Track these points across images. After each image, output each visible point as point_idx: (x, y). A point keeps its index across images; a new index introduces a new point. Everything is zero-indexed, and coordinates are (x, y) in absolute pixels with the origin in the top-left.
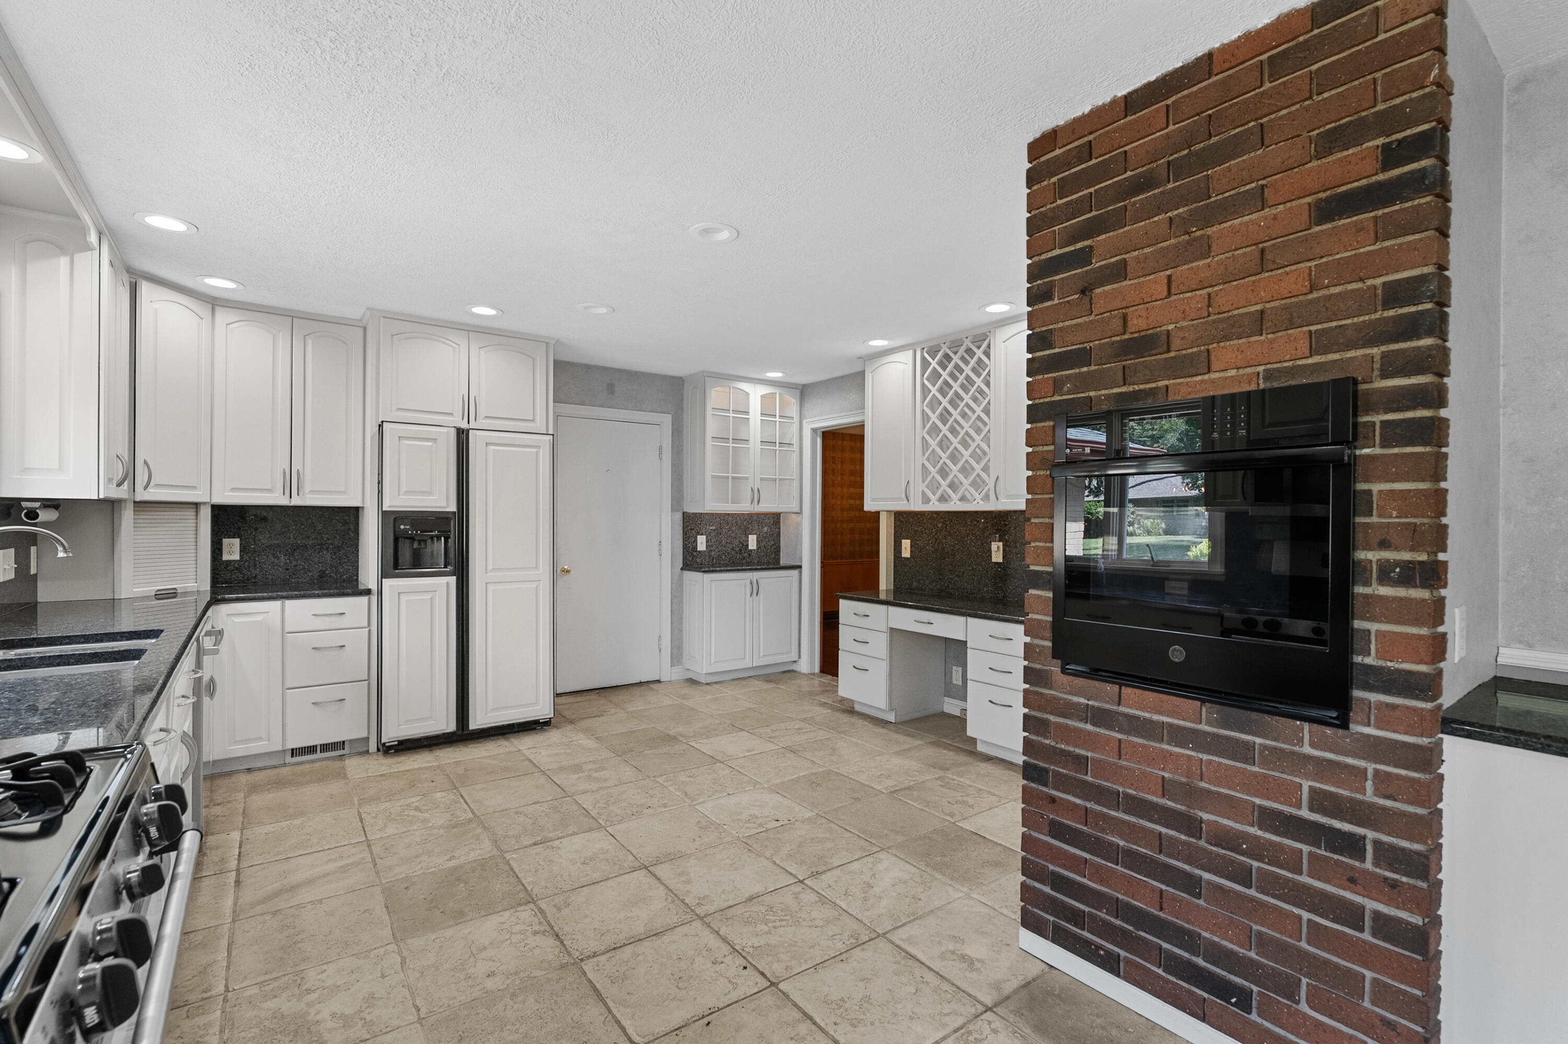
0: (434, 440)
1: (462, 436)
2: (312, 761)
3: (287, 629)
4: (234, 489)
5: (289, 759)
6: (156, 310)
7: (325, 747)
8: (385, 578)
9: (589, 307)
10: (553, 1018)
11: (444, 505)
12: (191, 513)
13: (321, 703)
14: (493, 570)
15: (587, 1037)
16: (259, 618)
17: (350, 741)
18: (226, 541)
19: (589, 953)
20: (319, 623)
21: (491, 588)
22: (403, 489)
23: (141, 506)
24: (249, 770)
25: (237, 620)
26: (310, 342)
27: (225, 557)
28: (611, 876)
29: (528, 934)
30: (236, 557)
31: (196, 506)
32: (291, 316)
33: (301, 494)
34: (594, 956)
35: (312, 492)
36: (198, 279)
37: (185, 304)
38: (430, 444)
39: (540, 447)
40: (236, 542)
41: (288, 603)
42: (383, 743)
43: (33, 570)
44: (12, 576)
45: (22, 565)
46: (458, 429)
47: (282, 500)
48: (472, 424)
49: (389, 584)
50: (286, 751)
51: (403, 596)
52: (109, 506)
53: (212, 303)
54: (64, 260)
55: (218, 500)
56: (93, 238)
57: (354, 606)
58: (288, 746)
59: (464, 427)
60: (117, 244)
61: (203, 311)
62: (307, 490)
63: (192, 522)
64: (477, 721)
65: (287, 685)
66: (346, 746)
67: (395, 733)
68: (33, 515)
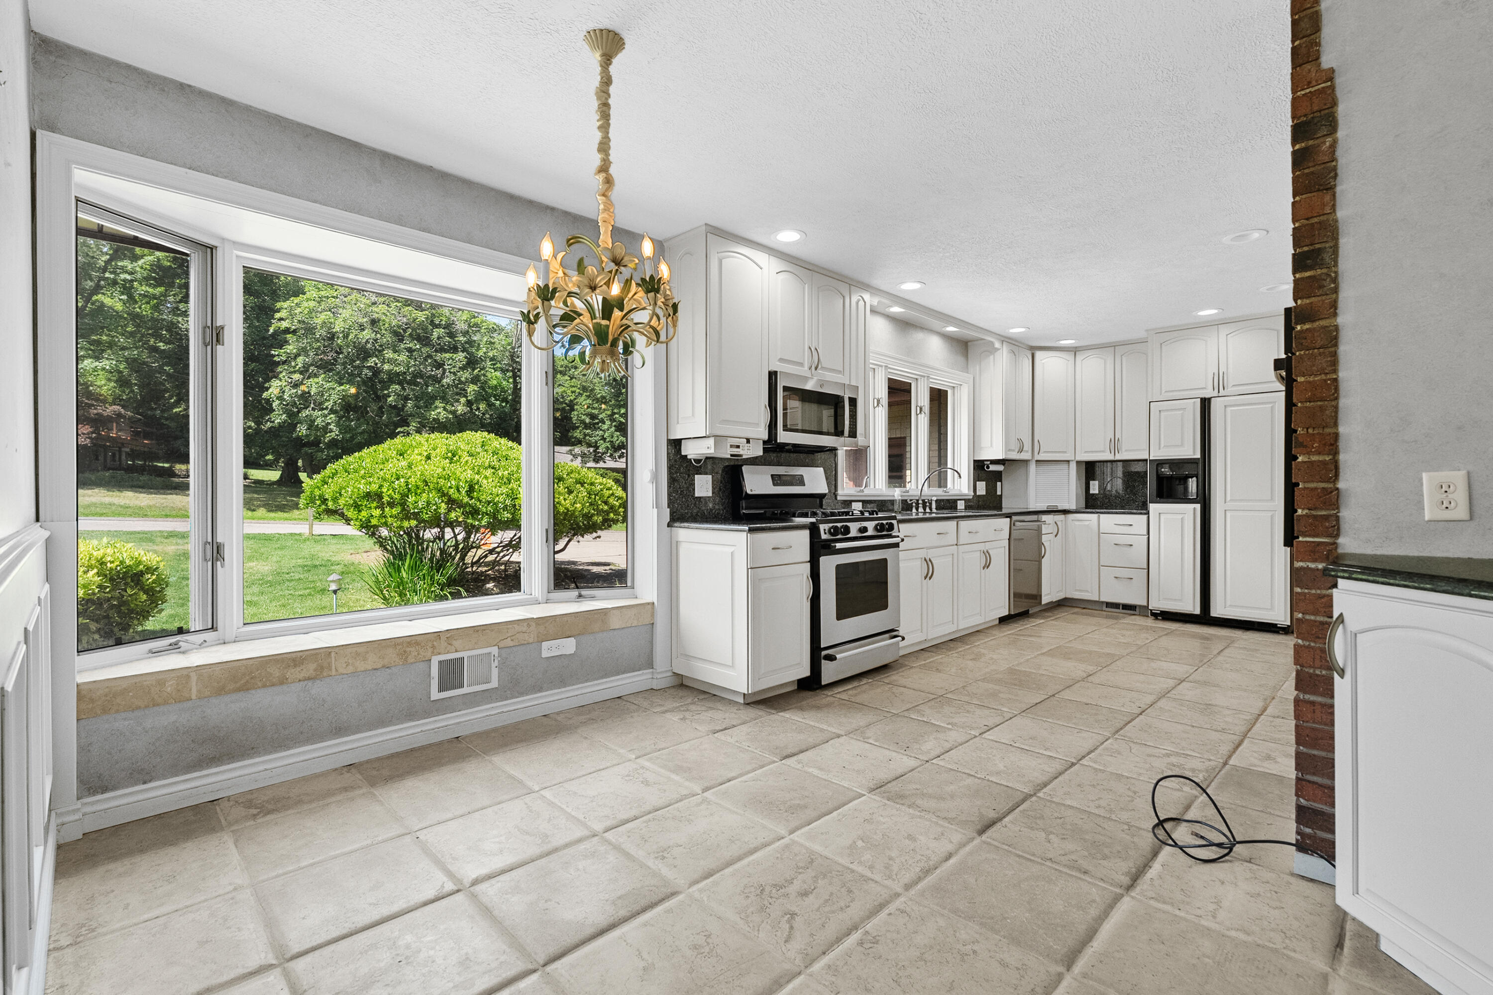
0: (1184, 409)
1: (1205, 404)
2: (1116, 612)
3: (1101, 531)
4: (1086, 452)
5: (1104, 608)
6: (1043, 363)
7: (1125, 606)
8: (1151, 504)
11: (1191, 454)
12: (1066, 465)
13: (1119, 578)
14: (1231, 501)
16: (1087, 523)
17: (1139, 605)
18: (1091, 482)
20: (1117, 529)
21: (1229, 514)
22: (1163, 445)
23: (1038, 462)
24: (1085, 608)
25: (1077, 523)
26: (1124, 356)
27: (1091, 492)
30: (1097, 492)
31: (1068, 461)
32: (1113, 346)
33: (1120, 452)
35: (1126, 451)
36: (1057, 342)
37: (1061, 356)
38: (1180, 412)
39: (1277, 401)
40: (1097, 483)
41: (1102, 515)
42: (1151, 610)
43: (999, 493)
44: (985, 493)
45: (991, 489)
46: (1202, 399)
47: (1110, 457)
48: (1215, 393)
49: (1152, 507)
50: (1103, 602)
51: (1162, 516)
52: (1026, 462)
53: (1075, 351)
54: (992, 357)
55: (1079, 458)
56: (997, 345)
57: (1138, 520)
58: (1102, 599)
59: (1207, 396)
60: (1016, 341)
61: (1069, 356)
62: (1123, 450)
63: (1066, 471)
64: (1217, 611)
65: (1101, 564)
66: (1137, 609)
67: (1157, 604)
68: (988, 467)
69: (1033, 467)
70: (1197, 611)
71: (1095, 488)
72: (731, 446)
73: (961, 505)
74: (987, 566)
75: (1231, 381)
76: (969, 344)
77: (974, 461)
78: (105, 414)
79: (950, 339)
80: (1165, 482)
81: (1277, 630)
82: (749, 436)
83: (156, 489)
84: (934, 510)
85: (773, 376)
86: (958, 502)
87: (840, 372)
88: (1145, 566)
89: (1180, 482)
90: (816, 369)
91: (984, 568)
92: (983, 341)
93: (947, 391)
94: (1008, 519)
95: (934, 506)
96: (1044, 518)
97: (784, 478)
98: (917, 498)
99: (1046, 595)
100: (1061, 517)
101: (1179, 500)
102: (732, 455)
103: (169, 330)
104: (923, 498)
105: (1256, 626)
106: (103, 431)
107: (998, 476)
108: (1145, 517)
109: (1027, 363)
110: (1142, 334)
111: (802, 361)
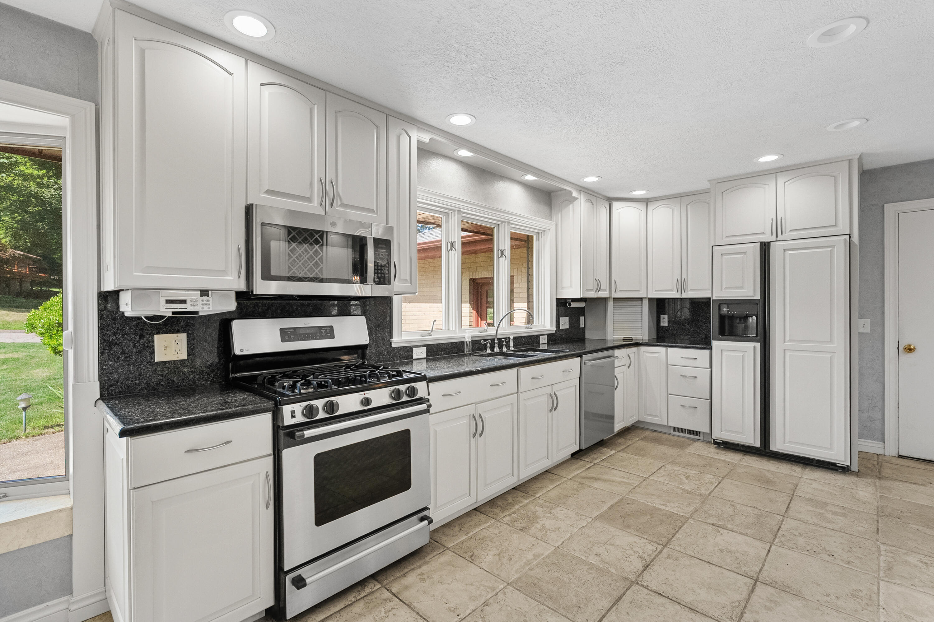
0: (745, 253)
1: (765, 248)
2: (682, 437)
3: (669, 363)
4: (656, 291)
5: (672, 432)
6: (619, 213)
7: (690, 432)
8: (714, 340)
9: (841, 125)
10: (587, 588)
11: (752, 295)
12: (639, 303)
13: (685, 406)
14: (790, 341)
15: (583, 607)
16: (656, 355)
17: (703, 433)
18: (662, 316)
19: (645, 584)
20: (683, 362)
21: (788, 354)
22: (724, 287)
23: (616, 300)
24: (655, 431)
25: (648, 355)
26: (689, 207)
27: (662, 324)
28: (724, 567)
29: (637, 555)
30: (666, 324)
31: (641, 299)
32: (679, 197)
33: (686, 291)
34: (645, 588)
35: (691, 290)
36: (630, 193)
37: (635, 206)
38: (742, 256)
39: (835, 246)
40: (666, 316)
41: (670, 349)
42: (714, 440)
43: (582, 326)
44: (568, 327)
45: (574, 323)
46: (761, 243)
47: (677, 296)
48: (774, 238)
49: (715, 344)
50: (670, 427)
51: (725, 353)
52: (604, 300)
53: (646, 201)
54: (571, 206)
55: (650, 296)
56: (575, 194)
57: (701, 355)
58: (670, 424)
59: (766, 241)
60: (593, 191)
61: (642, 206)
62: (689, 289)
63: (639, 307)
64: (776, 445)
65: (669, 393)
66: (701, 434)
67: (719, 434)
68: (570, 305)
69: (611, 304)
70: (758, 444)
71: (665, 321)
72: (168, 302)
73: (543, 340)
74: (554, 408)
75: (788, 226)
76: (552, 194)
77: (557, 299)
78: (4, 257)
79: (529, 187)
80: (726, 321)
81: (836, 468)
82: (205, 287)
83: (25, 308)
84: (512, 348)
85: (249, 210)
86: (541, 337)
87: (372, 211)
88: (708, 397)
89: (740, 320)
90: (332, 205)
91: (551, 411)
92: (563, 192)
93: (532, 237)
94: (579, 358)
95: (511, 344)
96: (617, 352)
97: (302, 332)
98: (494, 337)
99: (618, 423)
100: (635, 349)
101: (739, 338)
102: (174, 313)
103: (36, 198)
104: (498, 337)
105: (814, 463)
106: (7, 268)
107: (581, 312)
108: (708, 352)
109: (604, 212)
110: (706, 185)
111: (308, 196)
